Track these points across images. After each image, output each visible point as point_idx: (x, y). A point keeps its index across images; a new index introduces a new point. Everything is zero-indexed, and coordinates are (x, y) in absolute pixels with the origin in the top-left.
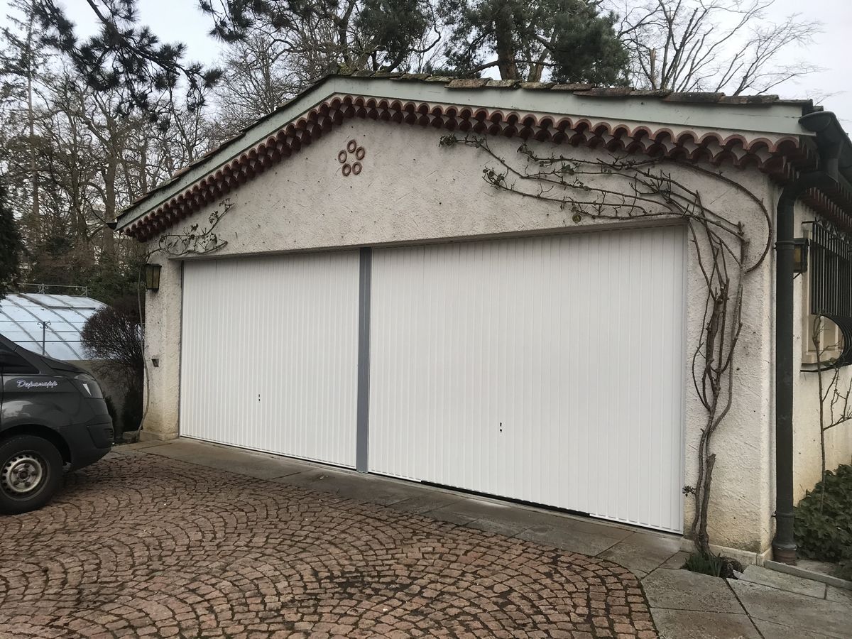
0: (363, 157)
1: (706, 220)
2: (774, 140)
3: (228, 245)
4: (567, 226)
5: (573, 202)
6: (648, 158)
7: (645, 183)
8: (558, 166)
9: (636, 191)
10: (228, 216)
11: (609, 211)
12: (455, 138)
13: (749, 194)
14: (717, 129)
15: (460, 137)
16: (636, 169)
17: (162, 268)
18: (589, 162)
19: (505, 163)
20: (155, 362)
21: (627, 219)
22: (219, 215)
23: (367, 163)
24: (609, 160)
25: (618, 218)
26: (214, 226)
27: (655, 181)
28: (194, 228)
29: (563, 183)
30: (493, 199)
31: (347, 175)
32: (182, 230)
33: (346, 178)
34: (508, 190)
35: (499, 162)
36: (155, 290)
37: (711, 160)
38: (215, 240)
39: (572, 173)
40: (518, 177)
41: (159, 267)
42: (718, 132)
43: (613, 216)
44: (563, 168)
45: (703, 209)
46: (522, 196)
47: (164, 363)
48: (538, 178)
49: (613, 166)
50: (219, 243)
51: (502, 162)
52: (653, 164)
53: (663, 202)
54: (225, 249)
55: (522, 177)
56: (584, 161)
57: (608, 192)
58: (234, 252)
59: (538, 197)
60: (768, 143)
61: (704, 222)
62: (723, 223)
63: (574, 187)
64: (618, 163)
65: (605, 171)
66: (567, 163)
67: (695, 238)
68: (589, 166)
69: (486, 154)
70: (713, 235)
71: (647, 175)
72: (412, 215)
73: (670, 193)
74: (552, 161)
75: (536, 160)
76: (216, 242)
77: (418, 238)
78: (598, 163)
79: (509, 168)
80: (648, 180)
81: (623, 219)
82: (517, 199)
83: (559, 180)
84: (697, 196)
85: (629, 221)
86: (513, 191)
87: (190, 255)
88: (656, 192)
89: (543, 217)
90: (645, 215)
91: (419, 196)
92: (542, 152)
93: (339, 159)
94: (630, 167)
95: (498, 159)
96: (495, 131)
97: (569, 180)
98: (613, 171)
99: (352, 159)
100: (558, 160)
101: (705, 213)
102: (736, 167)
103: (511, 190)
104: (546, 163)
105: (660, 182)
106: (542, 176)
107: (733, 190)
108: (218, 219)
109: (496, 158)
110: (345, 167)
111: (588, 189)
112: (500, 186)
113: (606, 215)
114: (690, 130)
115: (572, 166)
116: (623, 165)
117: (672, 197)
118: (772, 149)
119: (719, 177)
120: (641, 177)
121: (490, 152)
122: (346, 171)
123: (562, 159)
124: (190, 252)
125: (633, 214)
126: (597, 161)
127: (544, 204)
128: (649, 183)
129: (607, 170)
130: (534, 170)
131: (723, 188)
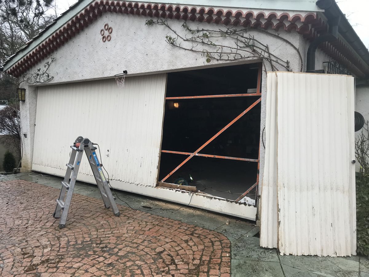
0: (111, 32)
1: (271, 60)
2: (303, 15)
3: (54, 78)
4: (205, 65)
5: (207, 52)
6: (243, 28)
7: (242, 42)
8: (201, 34)
9: (238, 46)
10: (53, 64)
11: (225, 57)
12: (152, 20)
13: (292, 45)
14: (276, 10)
15: (155, 20)
16: (237, 34)
17: (26, 90)
18: (215, 31)
19: (176, 33)
20: (25, 135)
21: (233, 60)
22: (49, 63)
23: (113, 35)
24: (224, 29)
25: (229, 60)
26: (47, 69)
27: (246, 40)
28: (39, 70)
29: (203, 42)
30: (171, 52)
31: (104, 42)
32: (33, 71)
33: (104, 43)
34: (177, 47)
35: (174, 32)
36: (24, 101)
37: (273, 28)
38: (48, 76)
39: (207, 37)
40: (182, 40)
41: (25, 90)
42: (276, 12)
43: (227, 59)
44: (204, 34)
45: (270, 54)
46: (184, 50)
47: (29, 136)
48: (192, 40)
49: (227, 33)
50: (50, 77)
51: (175, 32)
52: (246, 31)
53: (251, 51)
54: (53, 80)
55: (184, 40)
56: (213, 31)
57: (224, 46)
58: (56, 82)
59: (192, 50)
60: (301, 17)
61: (271, 61)
62: (279, 61)
63: (207, 44)
64: (229, 31)
65: (223, 35)
66: (205, 32)
67: (265, 69)
68: (215, 33)
69: (167, 28)
70: (274, 68)
71: (243, 37)
72: (135, 61)
73: (253, 46)
74: (198, 31)
75: (190, 31)
76: (49, 77)
77: (137, 73)
78: (220, 32)
79: (178, 36)
80: (243, 39)
81: (231, 60)
82: (183, 52)
83: (201, 41)
84: (267, 47)
85: (234, 61)
86: (180, 48)
87: (38, 84)
88: (248, 46)
90: (241, 58)
91: (137, 51)
92: (193, 26)
93: (101, 33)
94: (234, 33)
95: (173, 31)
96: (171, 17)
97: (206, 41)
98: (227, 36)
99: (106, 33)
100: (201, 31)
101: (271, 56)
102: (286, 31)
103: (179, 47)
104: (195, 32)
105: (249, 40)
106: (194, 39)
107: (285, 43)
108: (49, 66)
109: (173, 30)
110: (103, 38)
111: (214, 45)
112: (174, 45)
113: (224, 59)
114: (262, 11)
115: (208, 33)
116: (231, 32)
117: (255, 48)
118: (303, 20)
119: (278, 37)
120: (240, 38)
121: (169, 27)
122: (104, 40)
123: (203, 30)
124: (37, 82)
125: (236, 58)
126: (219, 31)
127: (195, 54)
128: (244, 41)
129: (224, 35)
130: (190, 36)
131: (280, 42)
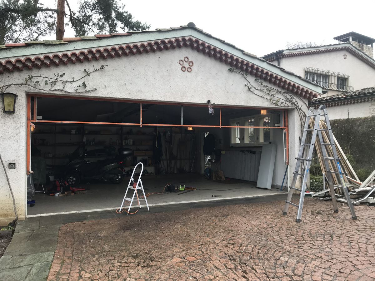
0: (192, 65)
15: (234, 69)
18: (274, 89)
23: (194, 68)
28: (60, 75)
30: (247, 94)
31: (184, 71)
32: (46, 74)
40: (254, 88)
46: (255, 95)
47: (22, 165)
50: (90, 89)
58: (102, 96)
59: (261, 96)
69: (243, 78)
72: (216, 94)
74: (265, 86)
76: (86, 88)
83: (268, 93)
89: (262, 103)
91: (219, 87)
96: (251, 73)
99: (186, 65)
103: (252, 92)
108: (88, 74)
112: (250, 90)
127: (262, 99)
